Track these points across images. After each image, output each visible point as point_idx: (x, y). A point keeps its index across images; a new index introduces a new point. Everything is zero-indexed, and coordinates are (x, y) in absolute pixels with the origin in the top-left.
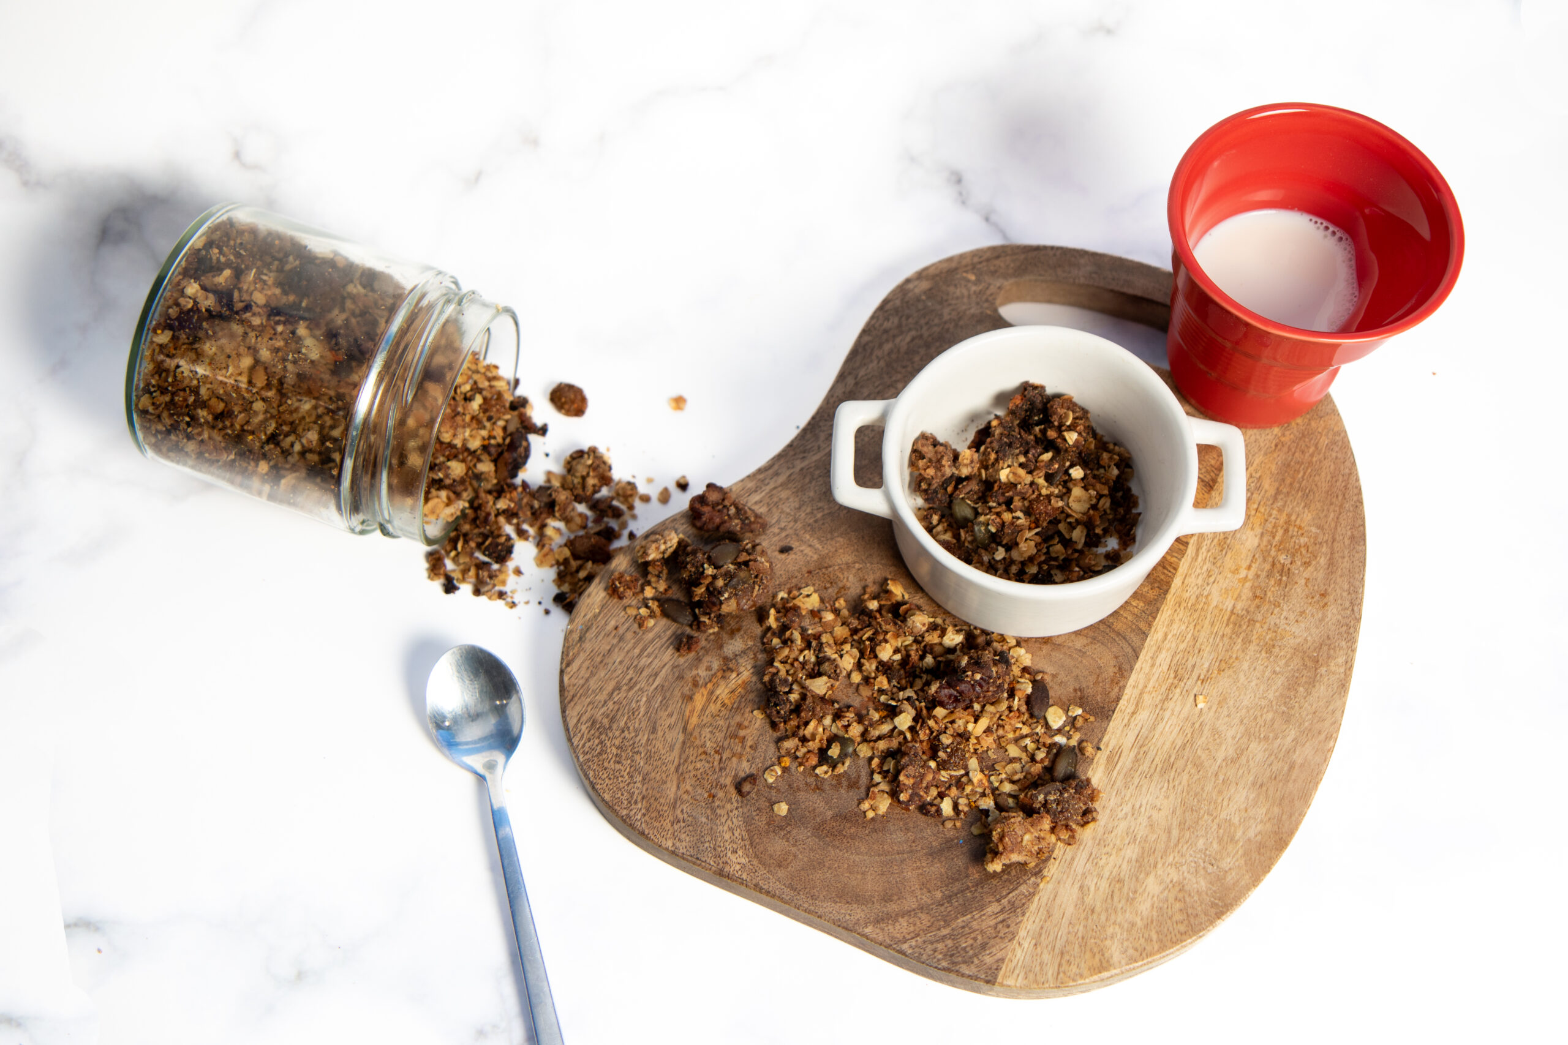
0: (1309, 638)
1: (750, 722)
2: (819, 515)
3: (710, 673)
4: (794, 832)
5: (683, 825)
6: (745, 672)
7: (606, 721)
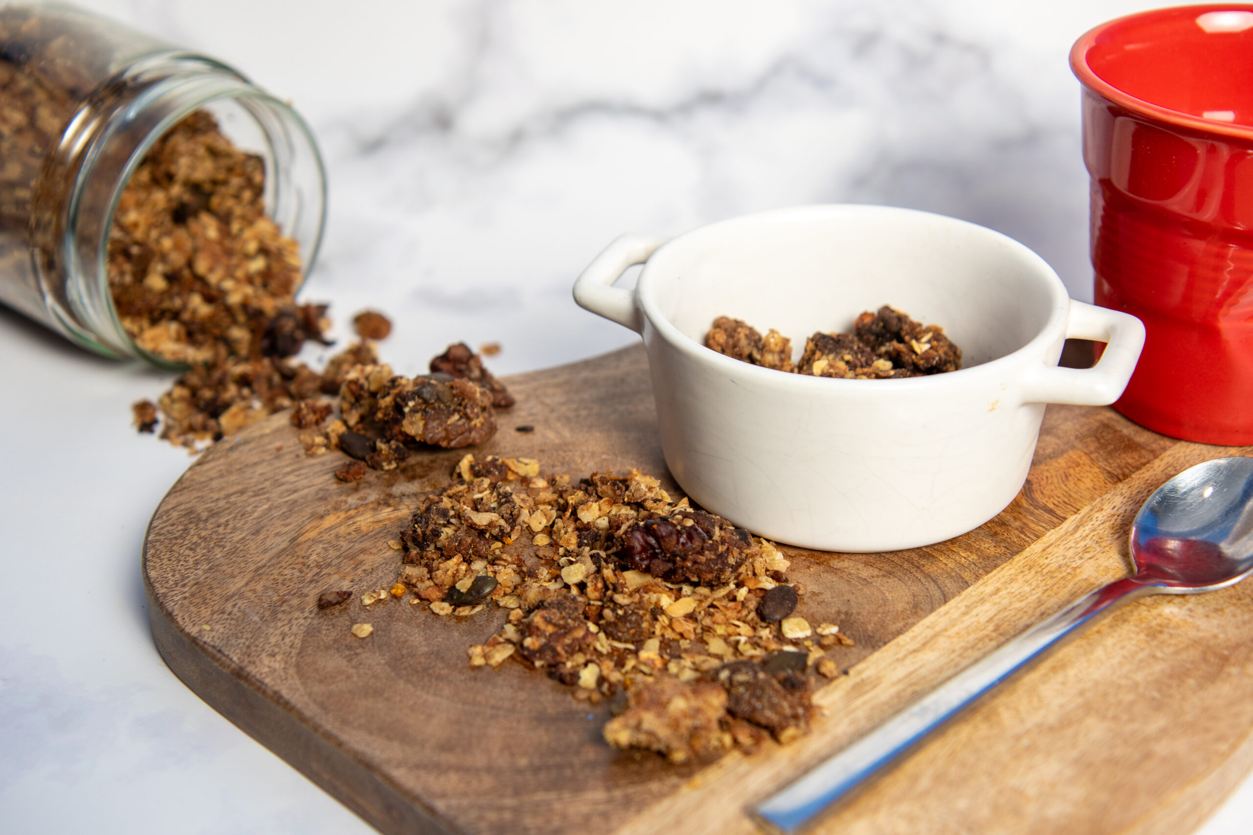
1: (380, 550)
2: (584, 413)
3: (361, 502)
5: (226, 616)
6: (405, 509)
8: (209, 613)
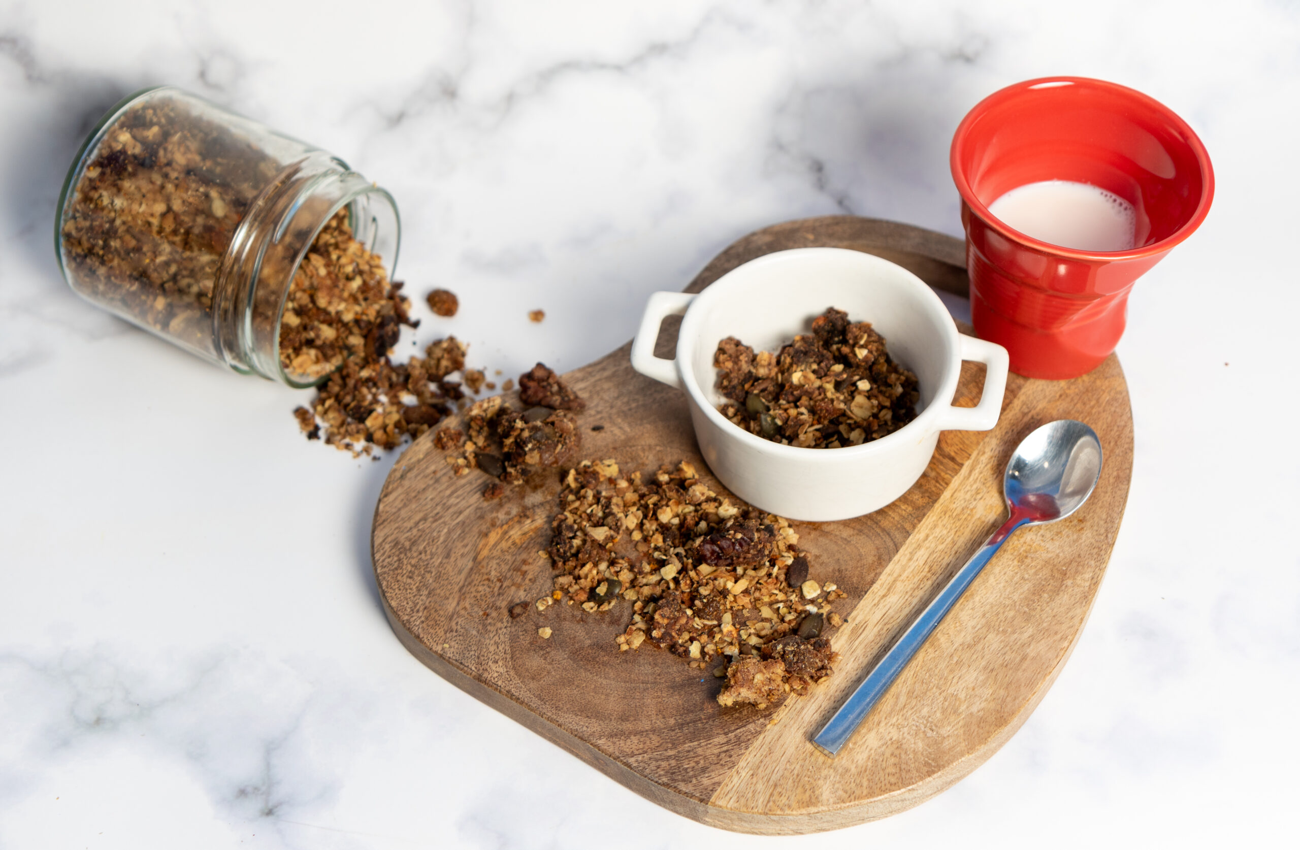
0: (1061, 555)
1: (534, 560)
2: (634, 405)
3: (508, 517)
4: (553, 653)
5: (455, 634)
6: (540, 520)
7: (407, 544)
8: (443, 633)
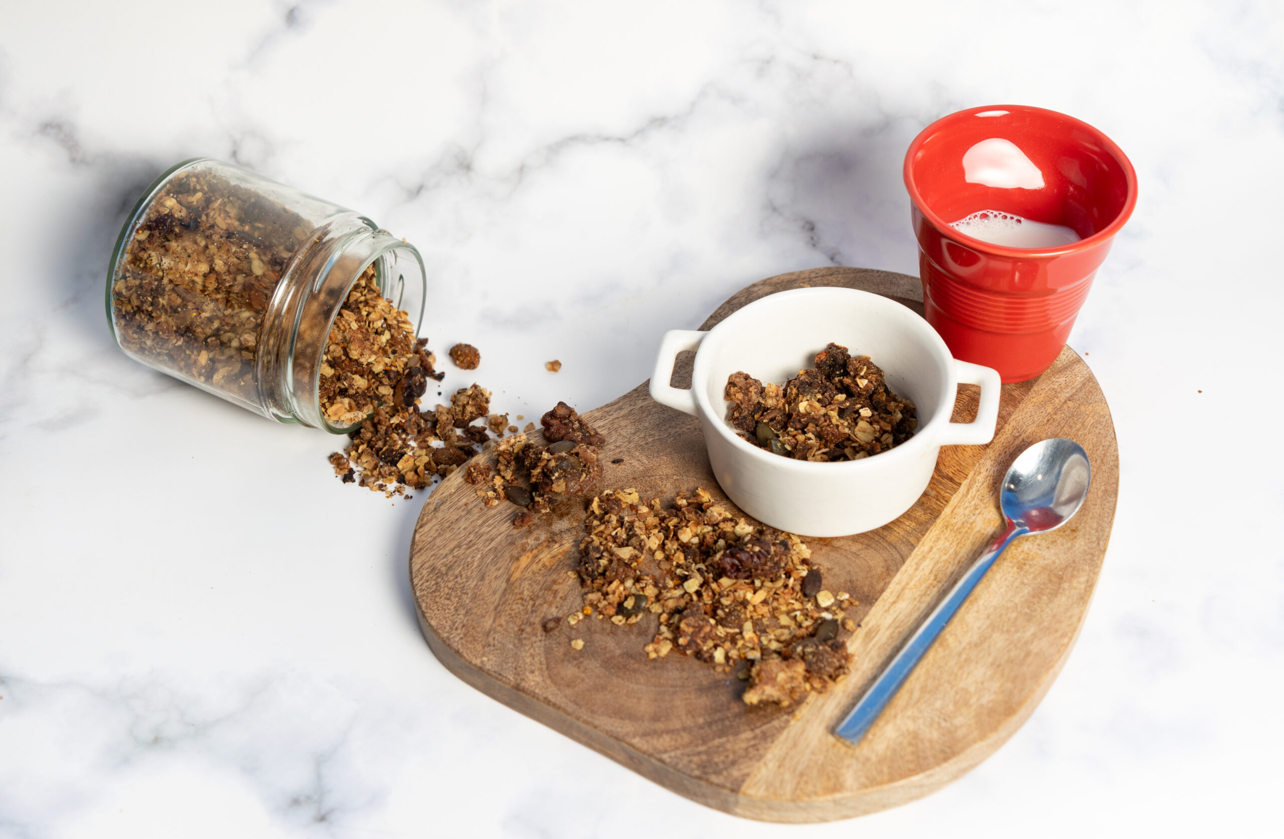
0: (1057, 561)
1: (564, 580)
3: (537, 542)
4: (586, 663)
6: (568, 544)
8: (481, 647)
